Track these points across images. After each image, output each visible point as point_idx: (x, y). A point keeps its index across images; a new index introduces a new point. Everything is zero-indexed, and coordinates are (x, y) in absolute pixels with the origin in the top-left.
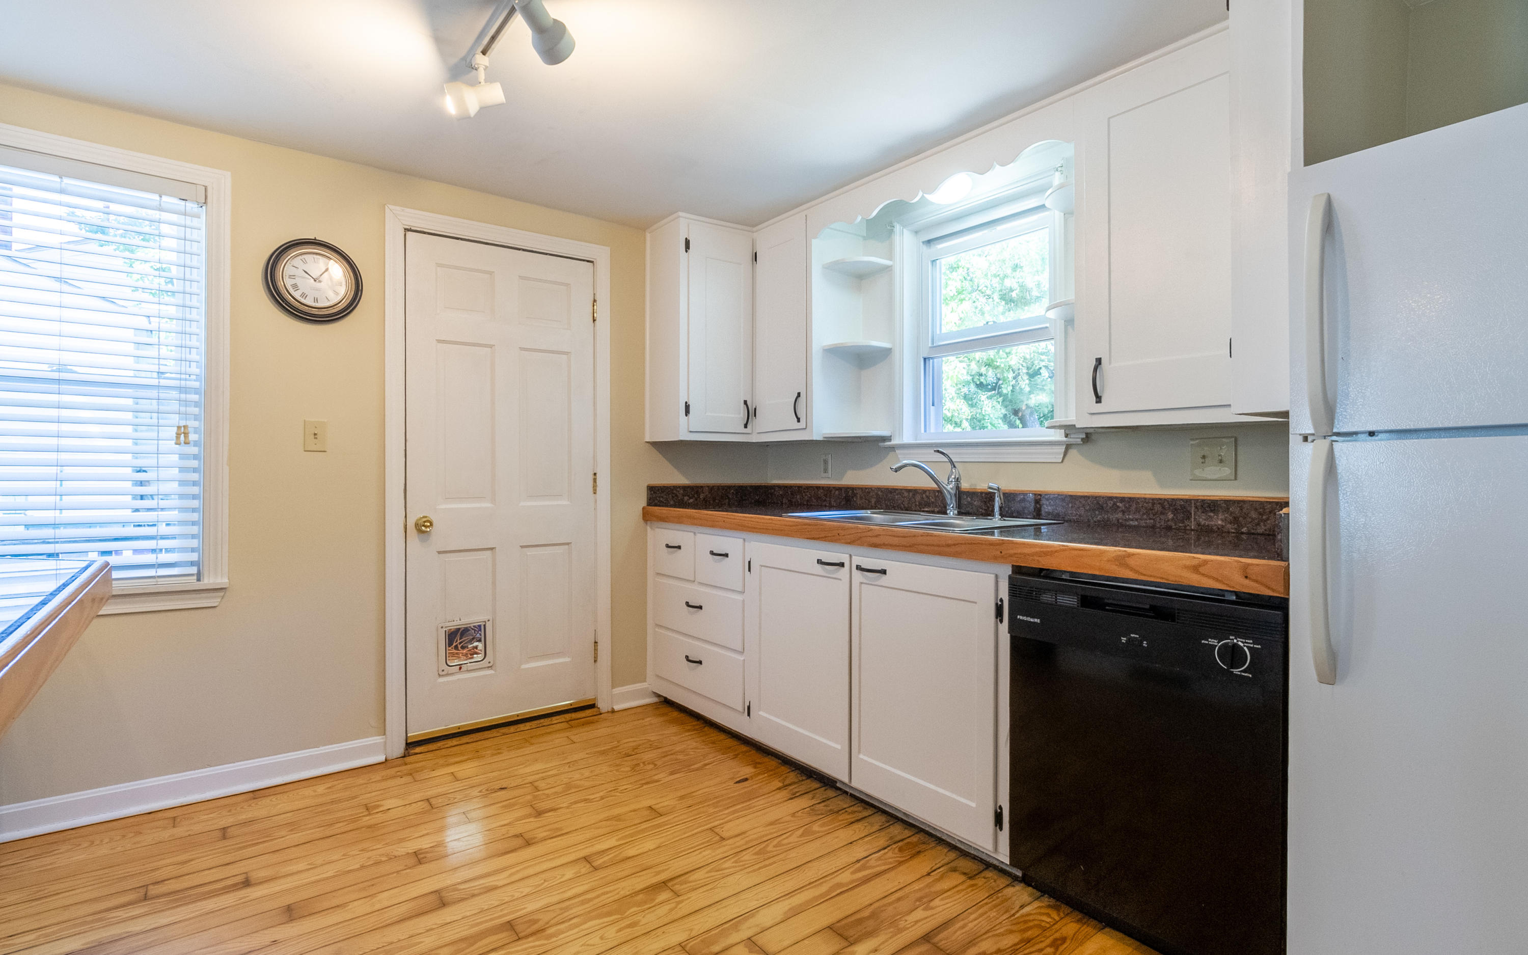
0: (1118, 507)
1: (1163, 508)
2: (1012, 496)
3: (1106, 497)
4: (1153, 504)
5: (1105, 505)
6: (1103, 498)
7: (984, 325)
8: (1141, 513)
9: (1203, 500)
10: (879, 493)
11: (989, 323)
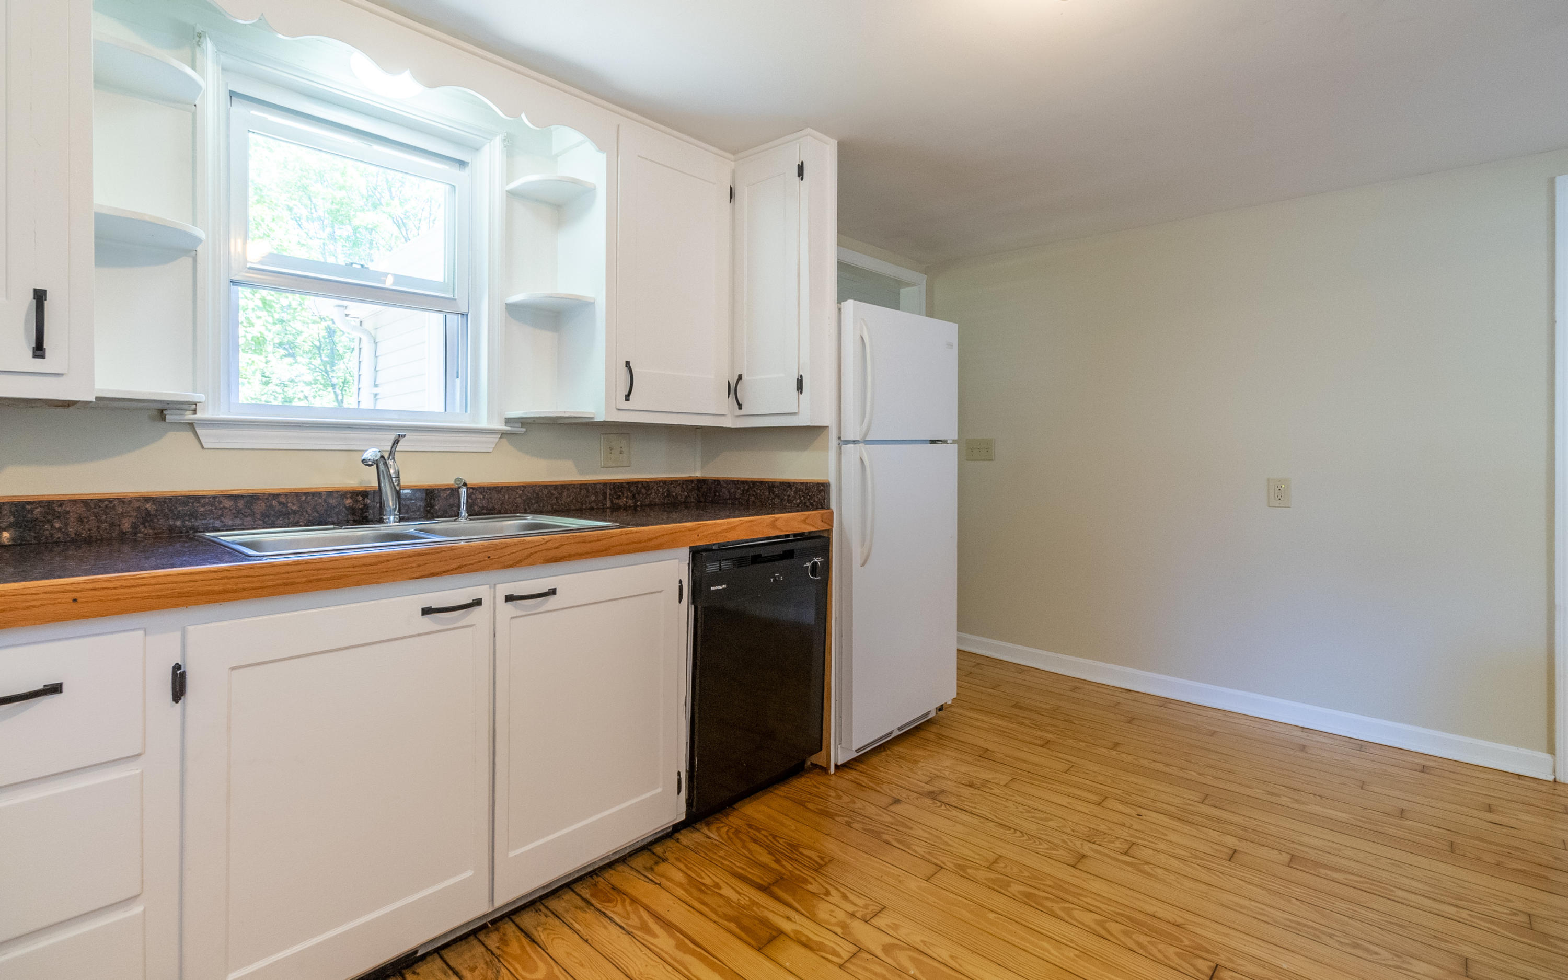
0: (552, 494)
1: (588, 491)
2: (436, 492)
3: (542, 485)
4: (581, 489)
5: (541, 494)
6: (539, 486)
7: (346, 265)
8: (571, 498)
9: (614, 483)
10: (148, 506)
11: (354, 265)
